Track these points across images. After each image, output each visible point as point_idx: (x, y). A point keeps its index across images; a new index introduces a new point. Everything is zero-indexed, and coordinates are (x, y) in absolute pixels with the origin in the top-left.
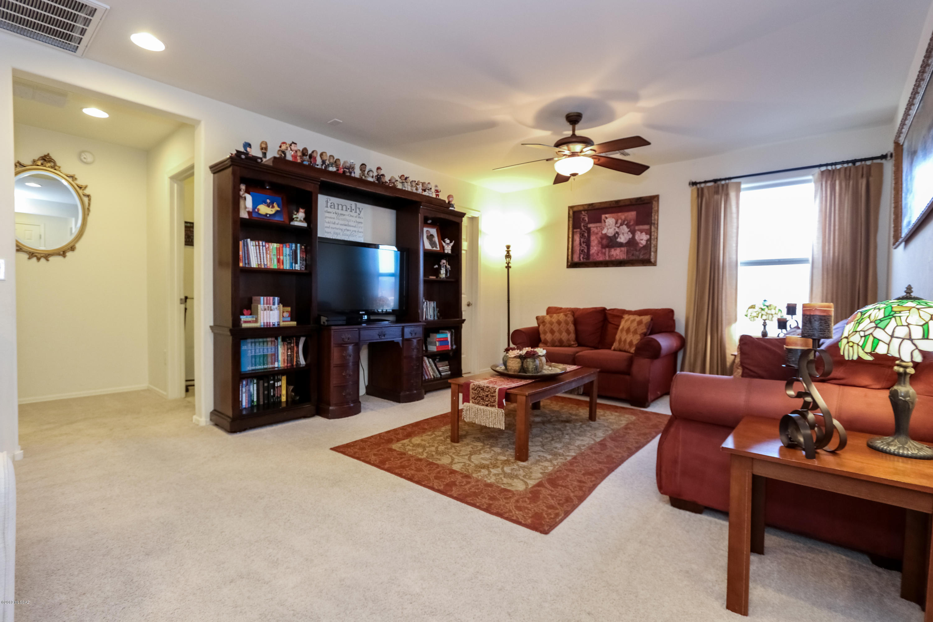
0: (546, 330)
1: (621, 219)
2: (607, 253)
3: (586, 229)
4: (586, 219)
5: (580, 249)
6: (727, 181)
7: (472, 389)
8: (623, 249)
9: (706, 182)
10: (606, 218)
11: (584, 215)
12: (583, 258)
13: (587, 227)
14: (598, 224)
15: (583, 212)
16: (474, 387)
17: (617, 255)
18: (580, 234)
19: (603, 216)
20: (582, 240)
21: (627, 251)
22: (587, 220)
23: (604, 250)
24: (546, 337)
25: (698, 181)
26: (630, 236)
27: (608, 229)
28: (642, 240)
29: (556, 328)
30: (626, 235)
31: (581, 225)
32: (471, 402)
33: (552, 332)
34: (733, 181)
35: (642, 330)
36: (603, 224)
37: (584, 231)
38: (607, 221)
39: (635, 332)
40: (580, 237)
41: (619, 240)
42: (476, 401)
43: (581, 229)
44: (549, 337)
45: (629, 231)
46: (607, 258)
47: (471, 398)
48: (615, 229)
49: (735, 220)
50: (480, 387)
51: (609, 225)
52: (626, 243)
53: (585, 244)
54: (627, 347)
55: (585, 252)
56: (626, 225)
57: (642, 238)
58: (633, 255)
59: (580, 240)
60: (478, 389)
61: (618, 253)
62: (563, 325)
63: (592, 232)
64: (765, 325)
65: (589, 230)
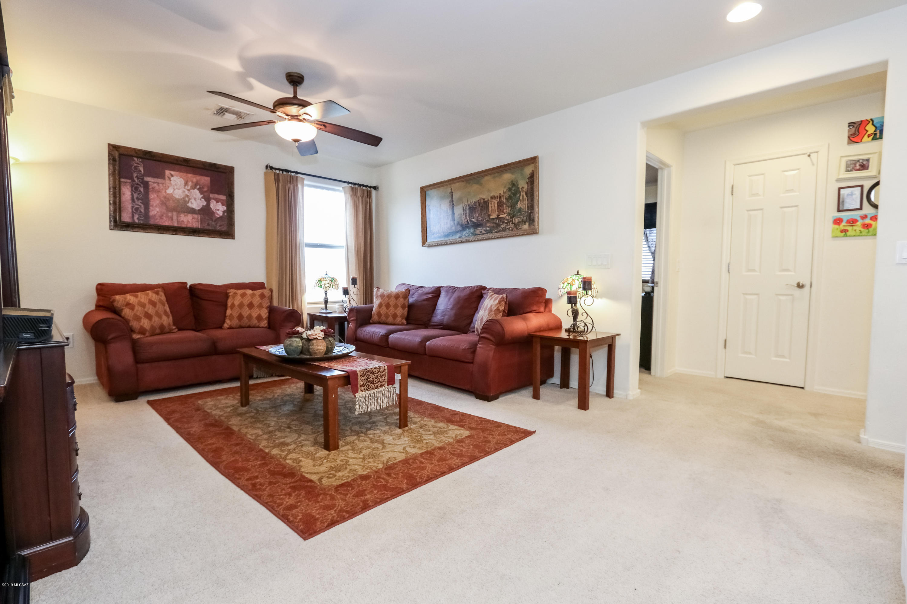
0: (138, 314)
1: (192, 182)
2: (175, 218)
3: (142, 183)
4: (141, 169)
5: (133, 207)
6: (296, 175)
7: (361, 376)
8: (196, 216)
9: (279, 169)
10: (172, 176)
11: (137, 164)
12: (138, 219)
13: (143, 179)
14: (159, 180)
15: (135, 159)
16: (362, 373)
17: (188, 222)
18: (132, 187)
19: (167, 172)
20: (135, 195)
21: (201, 219)
22: (143, 171)
23: (170, 214)
24: (141, 324)
25: (274, 167)
26: (205, 203)
27: (174, 190)
28: (218, 210)
29: (151, 310)
30: (199, 201)
31: (132, 174)
32: (359, 390)
33: (148, 316)
34: (299, 175)
35: (267, 303)
36: (167, 181)
37: (138, 184)
38: (172, 179)
39: (260, 306)
40: (132, 190)
41: (189, 205)
42: (365, 388)
43: (133, 181)
44: (146, 323)
45: (202, 198)
46: (176, 224)
47: (359, 387)
48: (184, 191)
50: (368, 371)
51: (176, 185)
52: (199, 210)
53: (140, 201)
55: (141, 212)
56: (198, 189)
57: (218, 208)
58: (208, 225)
59: (132, 195)
61: (189, 221)
62: (159, 306)
63: (150, 187)
64: (326, 294)
65: (146, 185)
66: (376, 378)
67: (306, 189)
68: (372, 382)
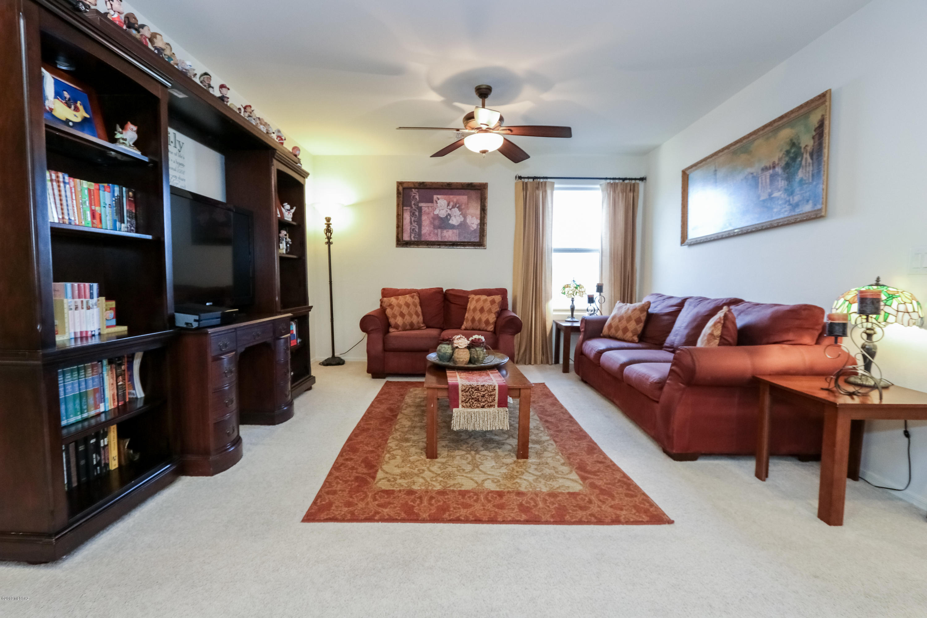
0: (395, 313)
1: (453, 202)
2: (439, 234)
3: (417, 208)
4: (417, 197)
5: (411, 228)
6: (545, 180)
7: (462, 391)
8: (455, 231)
9: (528, 178)
10: (438, 199)
11: (415, 193)
12: (414, 237)
13: (418, 205)
14: (430, 204)
15: (413, 190)
16: (464, 388)
17: (449, 236)
18: (411, 212)
19: (435, 197)
20: (413, 219)
21: (459, 233)
22: (418, 199)
23: (436, 231)
24: (396, 321)
25: (522, 176)
26: (462, 219)
27: (440, 210)
28: (473, 224)
29: (405, 310)
30: (458, 218)
31: (411, 202)
32: (460, 406)
33: (402, 315)
34: (549, 180)
35: (496, 309)
36: (435, 204)
37: (415, 210)
38: (438, 202)
39: (490, 311)
40: (411, 215)
41: (450, 222)
42: (468, 404)
43: (412, 207)
44: (399, 321)
45: (461, 214)
46: (440, 240)
47: (460, 402)
48: (447, 211)
49: (550, 214)
50: (472, 388)
51: (441, 207)
52: (458, 226)
53: (416, 223)
54: (483, 326)
55: (416, 231)
56: (457, 208)
57: (473, 222)
58: (465, 237)
59: (411, 219)
60: (470, 390)
61: (450, 235)
62: (412, 307)
63: (423, 211)
64: (573, 301)
65: (420, 209)
66: (482, 397)
67: (555, 192)
68: (478, 400)
